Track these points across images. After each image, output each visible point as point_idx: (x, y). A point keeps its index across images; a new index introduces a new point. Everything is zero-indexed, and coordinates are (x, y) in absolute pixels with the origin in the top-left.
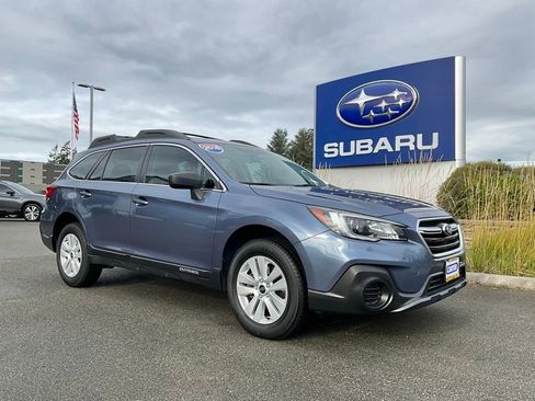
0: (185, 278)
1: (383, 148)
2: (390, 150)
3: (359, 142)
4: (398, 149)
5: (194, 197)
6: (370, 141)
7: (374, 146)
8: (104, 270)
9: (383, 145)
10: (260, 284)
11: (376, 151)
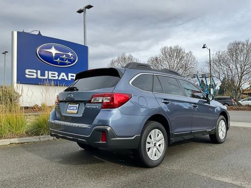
1: (63, 78)
2: (66, 79)
3: (50, 72)
4: (70, 79)
6: (57, 73)
7: (59, 76)
9: (63, 76)
11: (60, 79)
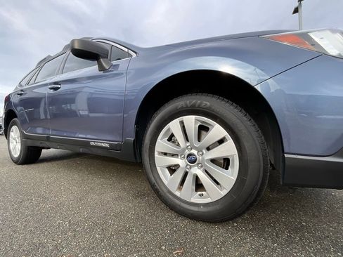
0: (100, 152)
5: (101, 68)
8: (44, 151)
10: (187, 152)
